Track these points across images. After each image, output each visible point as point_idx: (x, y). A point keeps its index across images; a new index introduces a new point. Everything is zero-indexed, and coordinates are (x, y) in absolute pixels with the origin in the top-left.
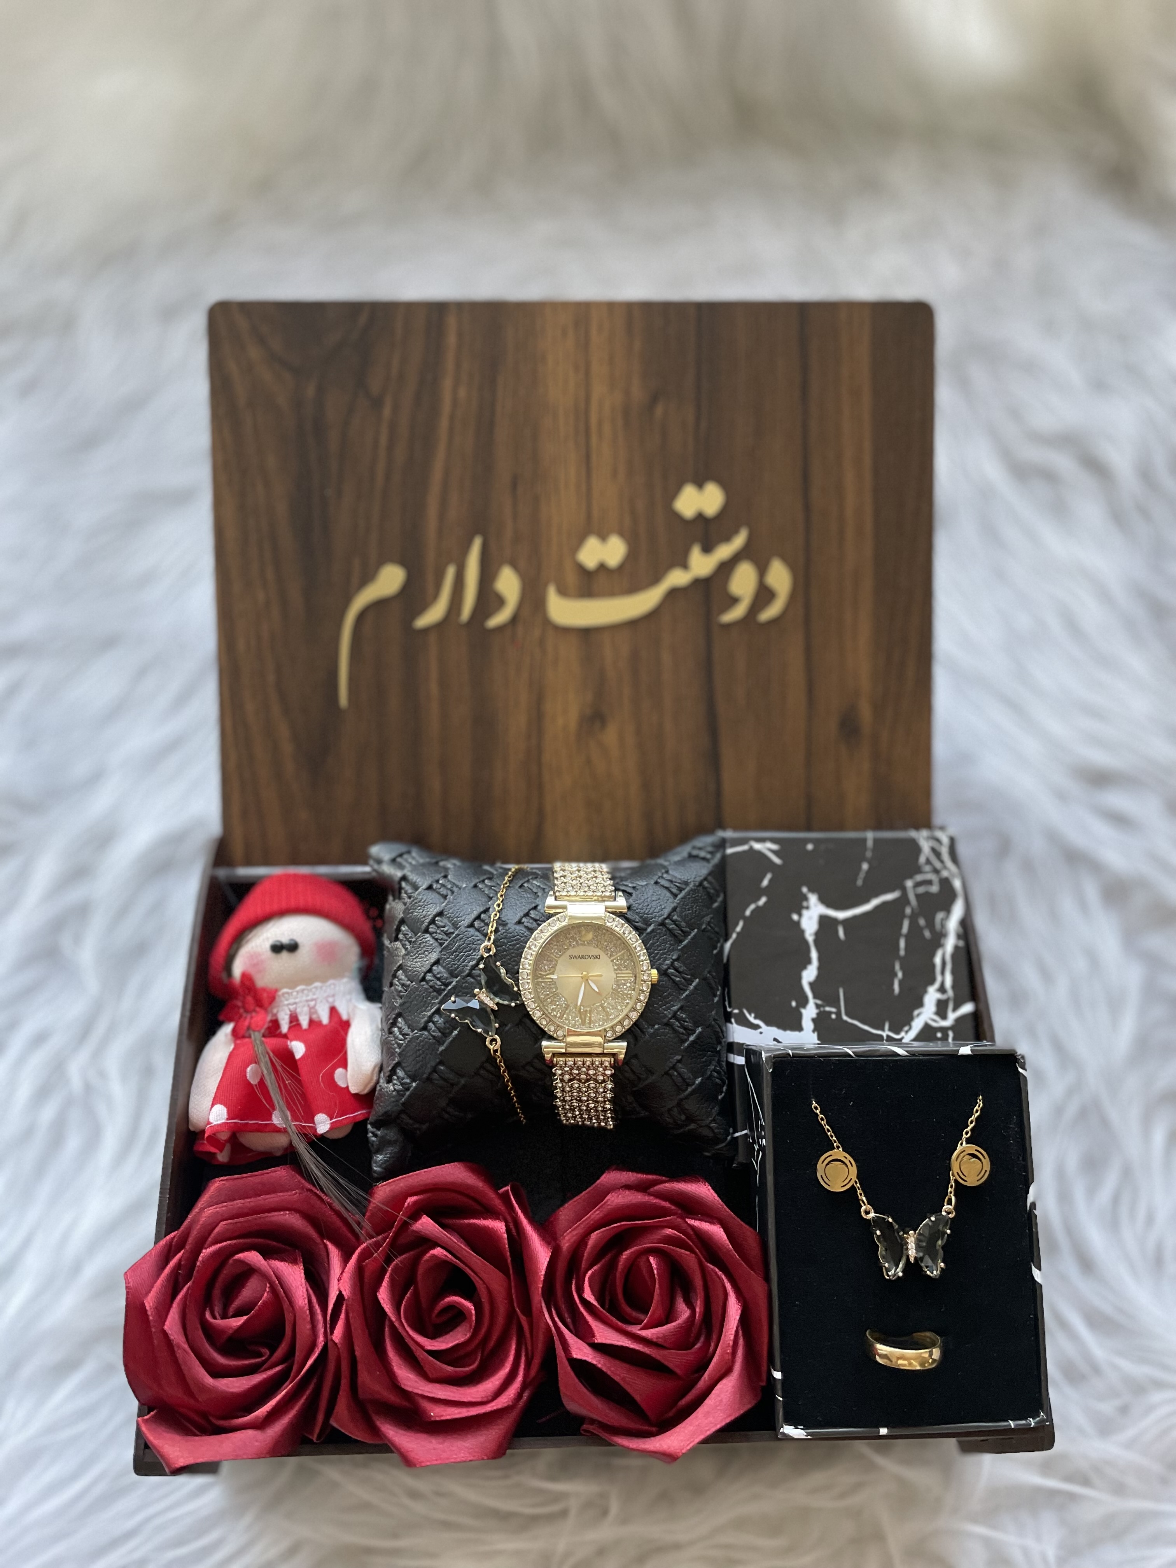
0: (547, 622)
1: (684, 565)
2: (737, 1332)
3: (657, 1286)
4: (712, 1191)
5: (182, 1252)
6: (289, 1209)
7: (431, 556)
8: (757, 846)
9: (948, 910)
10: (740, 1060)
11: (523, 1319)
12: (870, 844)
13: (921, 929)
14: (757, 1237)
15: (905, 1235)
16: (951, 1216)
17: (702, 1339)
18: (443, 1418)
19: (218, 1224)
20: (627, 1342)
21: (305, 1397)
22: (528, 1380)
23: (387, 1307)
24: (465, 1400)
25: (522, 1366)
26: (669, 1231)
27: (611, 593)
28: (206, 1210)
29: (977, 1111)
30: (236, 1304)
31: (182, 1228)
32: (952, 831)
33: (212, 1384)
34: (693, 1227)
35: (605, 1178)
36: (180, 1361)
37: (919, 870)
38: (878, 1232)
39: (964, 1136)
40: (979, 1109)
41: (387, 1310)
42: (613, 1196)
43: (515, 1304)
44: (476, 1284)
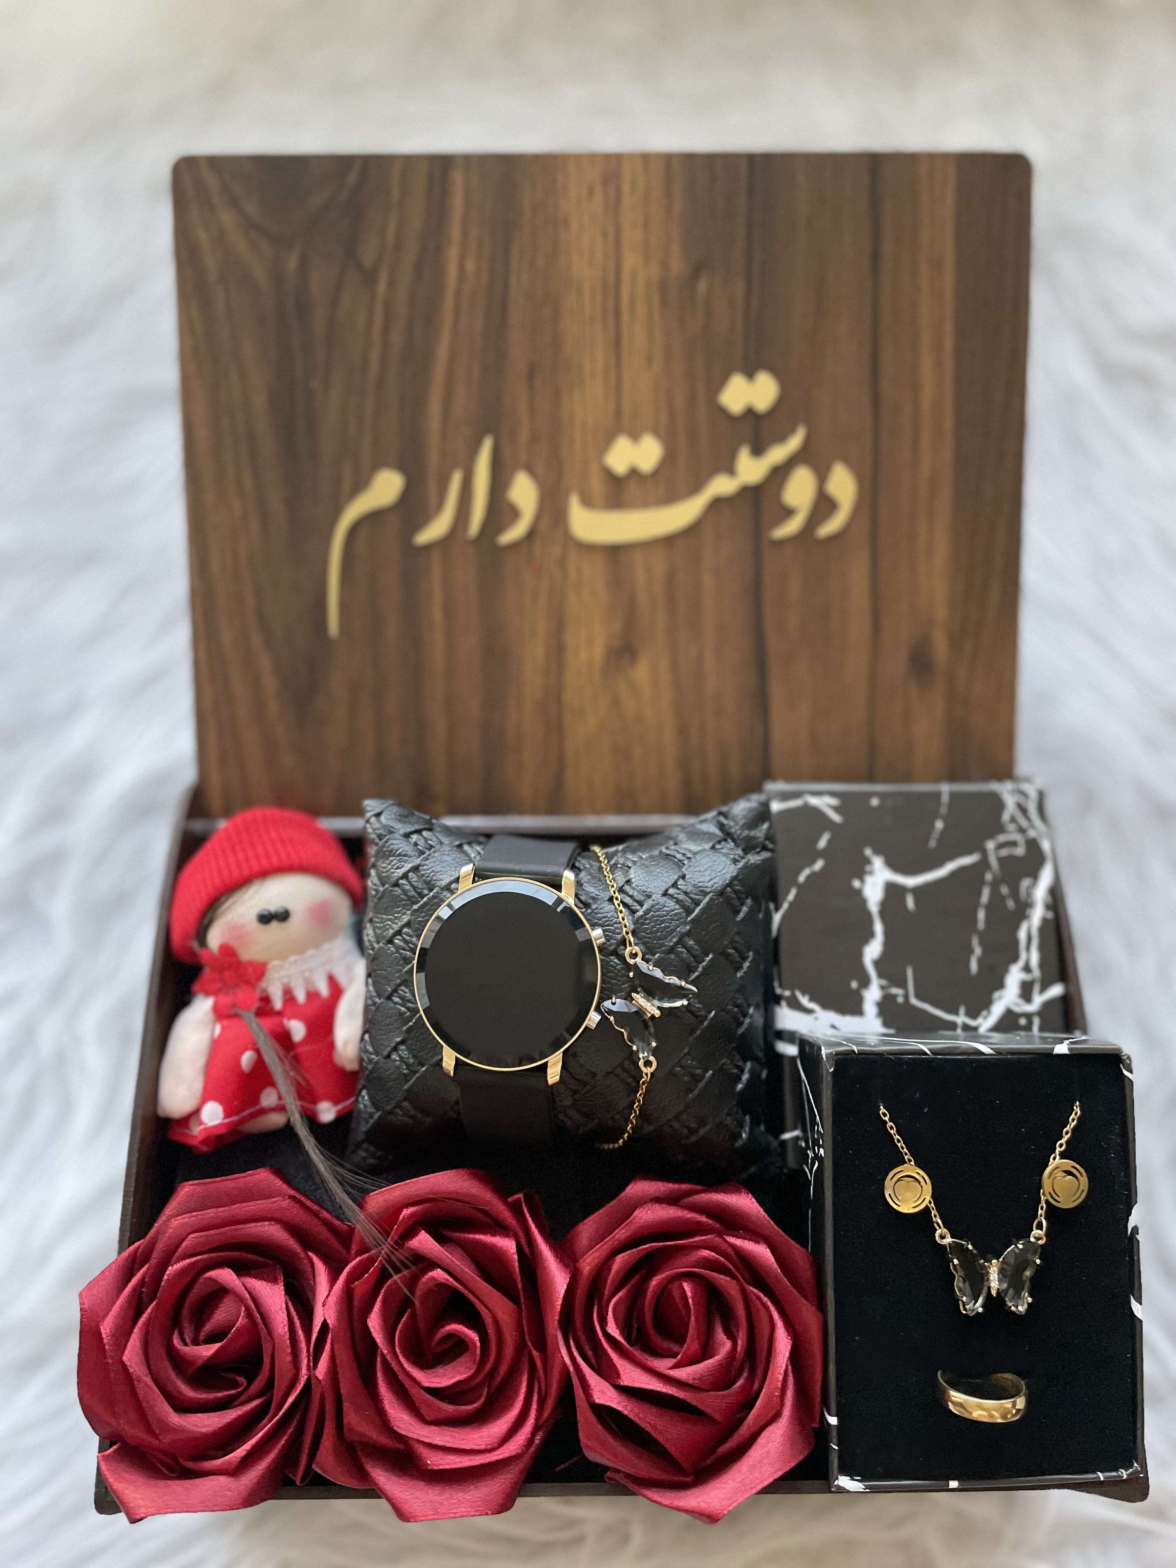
0: (569, 539)
1: (731, 471)
2: (786, 1371)
3: (693, 1318)
4: (756, 1204)
5: (147, 1266)
6: (269, 1220)
7: (433, 459)
8: (814, 801)
9: (1035, 876)
10: (791, 1050)
11: (535, 1354)
12: (945, 798)
13: (1003, 899)
14: (810, 1258)
15: (986, 1264)
16: (1040, 1242)
17: (745, 1374)
18: (441, 1467)
19: (186, 1237)
20: (658, 1385)
21: (285, 1438)
22: (541, 1422)
23: (378, 1336)
24: (467, 1448)
25: (534, 1406)
26: (706, 1253)
27: (646, 504)
28: (173, 1220)
29: (1073, 1120)
30: (208, 1327)
31: (148, 1237)
32: (1040, 782)
33: (177, 1424)
34: (733, 1246)
35: (631, 1189)
36: (141, 1397)
37: (1001, 829)
38: (956, 1261)
39: (1058, 1150)
40: (1076, 1118)
41: (378, 1341)
42: (641, 1212)
43: (527, 1337)
44: (482, 1313)
